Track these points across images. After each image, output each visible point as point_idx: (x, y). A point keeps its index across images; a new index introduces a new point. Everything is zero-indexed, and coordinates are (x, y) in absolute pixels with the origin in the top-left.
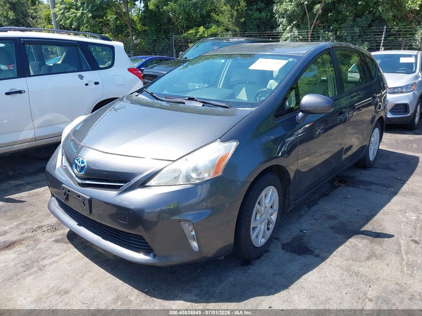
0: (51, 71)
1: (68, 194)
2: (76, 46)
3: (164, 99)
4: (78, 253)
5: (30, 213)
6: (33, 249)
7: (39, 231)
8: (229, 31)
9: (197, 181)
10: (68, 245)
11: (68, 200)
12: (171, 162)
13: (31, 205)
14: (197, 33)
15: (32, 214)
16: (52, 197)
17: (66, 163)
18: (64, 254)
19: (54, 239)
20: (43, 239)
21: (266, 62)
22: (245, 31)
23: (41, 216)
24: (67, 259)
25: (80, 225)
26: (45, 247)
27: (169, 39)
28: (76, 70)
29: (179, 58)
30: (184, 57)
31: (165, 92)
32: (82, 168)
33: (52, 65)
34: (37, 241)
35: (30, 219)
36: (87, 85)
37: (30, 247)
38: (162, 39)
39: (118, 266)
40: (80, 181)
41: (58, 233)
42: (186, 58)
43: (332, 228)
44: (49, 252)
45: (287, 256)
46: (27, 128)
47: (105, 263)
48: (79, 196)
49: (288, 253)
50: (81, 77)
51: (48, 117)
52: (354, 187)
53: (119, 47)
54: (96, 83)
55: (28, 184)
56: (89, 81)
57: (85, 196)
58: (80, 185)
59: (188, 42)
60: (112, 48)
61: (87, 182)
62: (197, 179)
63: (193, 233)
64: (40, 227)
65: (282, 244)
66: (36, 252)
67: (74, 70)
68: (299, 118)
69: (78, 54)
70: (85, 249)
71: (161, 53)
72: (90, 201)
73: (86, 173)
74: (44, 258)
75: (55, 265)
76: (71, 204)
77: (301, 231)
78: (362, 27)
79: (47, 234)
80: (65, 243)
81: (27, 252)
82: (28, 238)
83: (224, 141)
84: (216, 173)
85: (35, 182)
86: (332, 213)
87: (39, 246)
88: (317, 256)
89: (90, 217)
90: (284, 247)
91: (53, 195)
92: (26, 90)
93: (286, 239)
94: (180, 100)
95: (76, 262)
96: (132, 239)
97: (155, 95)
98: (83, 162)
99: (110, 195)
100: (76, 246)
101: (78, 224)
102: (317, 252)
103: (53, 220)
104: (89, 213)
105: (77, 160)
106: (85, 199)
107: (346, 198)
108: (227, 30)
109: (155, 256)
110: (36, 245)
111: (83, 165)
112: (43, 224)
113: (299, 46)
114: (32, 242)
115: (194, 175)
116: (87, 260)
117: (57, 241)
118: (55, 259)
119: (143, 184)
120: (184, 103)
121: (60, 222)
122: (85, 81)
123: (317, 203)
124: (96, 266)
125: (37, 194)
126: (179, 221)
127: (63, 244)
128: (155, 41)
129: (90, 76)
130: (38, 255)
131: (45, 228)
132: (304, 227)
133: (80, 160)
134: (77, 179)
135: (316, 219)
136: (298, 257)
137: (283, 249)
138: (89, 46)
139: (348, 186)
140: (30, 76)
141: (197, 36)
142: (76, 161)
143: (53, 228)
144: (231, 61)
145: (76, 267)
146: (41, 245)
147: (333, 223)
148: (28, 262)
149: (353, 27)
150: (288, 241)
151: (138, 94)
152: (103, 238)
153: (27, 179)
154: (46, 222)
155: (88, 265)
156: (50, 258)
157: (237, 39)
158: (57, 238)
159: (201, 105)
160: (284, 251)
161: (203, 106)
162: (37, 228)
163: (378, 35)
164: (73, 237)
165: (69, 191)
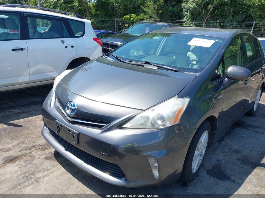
0: (42, 36)
1: (60, 128)
2: (60, 20)
3: (127, 62)
4: (63, 169)
5: (26, 135)
6: (30, 164)
7: (34, 149)
8: (151, 18)
9: (161, 127)
10: (55, 162)
11: (59, 132)
12: (142, 111)
13: (27, 128)
14: (131, 17)
15: (28, 136)
16: (44, 126)
17: (58, 104)
18: (53, 169)
19: (44, 156)
20: (37, 156)
21: (199, 41)
22: (162, 19)
23: (34, 137)
24: (55, 174)
25: (67, 150)
26: (39, 163)
27: (112, 21)
28: (59, 37)
29: (123, 33)
30: (126, 33)
31: (123, 56)
32: (73, 110)
33: (43, 32)
34: (32, 157)
35: (27, 139)
36: (66, 47)
37: (28, 162)
38: (108, 20)
39: (92, 181)
40: (70, 119)
41: (47, 151)
42: (128, 33)
43: (239, 160)
44: (42, 166)
45: (212, 180)
46: (24, 74)
47: (83, 179)
48: (69, 131)
49: (212, 177)
50: (63, 42)
51: (39, 67)
52: (246, 129)
53: (88, 23)
54: (73, 47)
55: (24, 113)
56: (68, 45)
57: (75, 131)
58: (70, 122)
59: (125, 23)
60: (84, 23)
61: (77, 120)
62: (162, 125)
63: (156, 165)
64: (34, 146)
65: (207, 170)
66: (33, 166)
67: (58, 36)
68: (226, 82)
69: (62, 26)
70: (67, 166)
71: (107, 29)
72: (79, 135)
73: (76, 114)
74: (39, 172)
75: (47, 178)
76: (62, 134)
77: (218, 161)
78: (238, 21)
79: (40, 152)
80: (53, 160)
81: (26, 166)
82: (26, 154)
83: (180, 97)
84: (175, 122)
85: (28, 112)
86: (236, 148)
87: (35, 161)
88: (233, 181)
89: (77, 147)
90: (209, 172)
91: (45, 125)
92: (26, 48)
93: (209, 166)
94: (140, 63)
95: (62, 177)
96: (109, 166)
97: (119, 58)
98: (74, 106)
99: (95, 132)
100: (61, 163)
101: (65, 150)
102: (233, 178)
103: (43, 141)
104: (77, 144)
105: (70, 103)
106: (74, 133)
107: (243, 137)
108: (151, 17)
109: (126, 180)
110: (32, 160)
111: (74, 108)
112: (36, 144)
113: (219, 31)
114: (29, 158)
115: (160, 122)
116: (70, 175)
117: (47, 158)
118: (46, 173)
119: (120, 126)
120: (143, 66)
121: (48, 143)
122: (65, 45)
123: (224, 139)
124: (77, 180)
125: (30, 121)
126: (147, 157)
127: (51, 161)
128: (103, 21)
129: (69, 41)
130: (34, 169)
131: (37, 147)
132: (219, 158)
133: (72, 104)
134: (68, 118)
135: (226, 152)
136: (220, 181)
137: (208, 174)
138: (69, 21)
139: (241, 128)
140: (29, 39)
141: (131, 20)
142: (68, 105)
143: (43, 148)
144: (167, 37)
145: (63, 181)
146: (36, 161)
147: (239, 156)
148: (27, 175)
149: (232, 20)
150: (210, 168)
151: (106, 57)
152: (86, 162)
153: (24, 109)
154: (38, 143)
155: (71, 179)
156: (43, 172)
157: (161, 24)
158: (47, 156)
159: (156, 68)
160: (209, 176)
161: (158, 69)
162: (32, 146)
163: (248, 27)
164: (58, 155)
165: (61, 126)
